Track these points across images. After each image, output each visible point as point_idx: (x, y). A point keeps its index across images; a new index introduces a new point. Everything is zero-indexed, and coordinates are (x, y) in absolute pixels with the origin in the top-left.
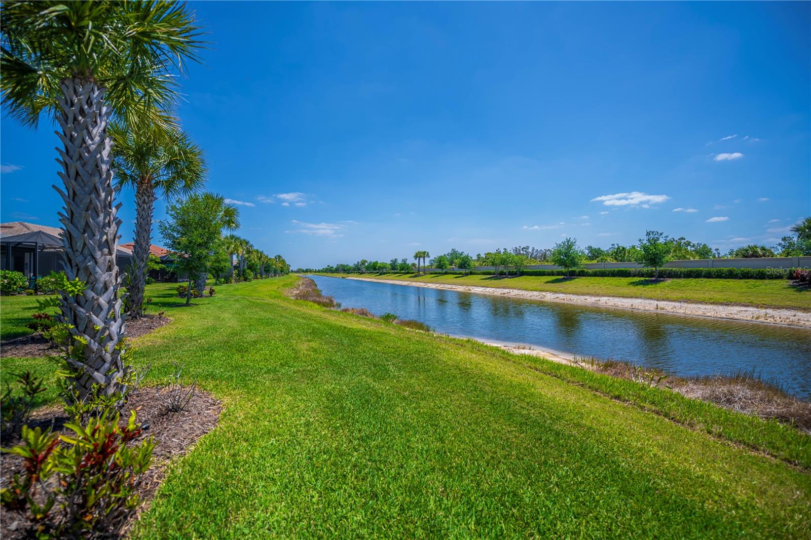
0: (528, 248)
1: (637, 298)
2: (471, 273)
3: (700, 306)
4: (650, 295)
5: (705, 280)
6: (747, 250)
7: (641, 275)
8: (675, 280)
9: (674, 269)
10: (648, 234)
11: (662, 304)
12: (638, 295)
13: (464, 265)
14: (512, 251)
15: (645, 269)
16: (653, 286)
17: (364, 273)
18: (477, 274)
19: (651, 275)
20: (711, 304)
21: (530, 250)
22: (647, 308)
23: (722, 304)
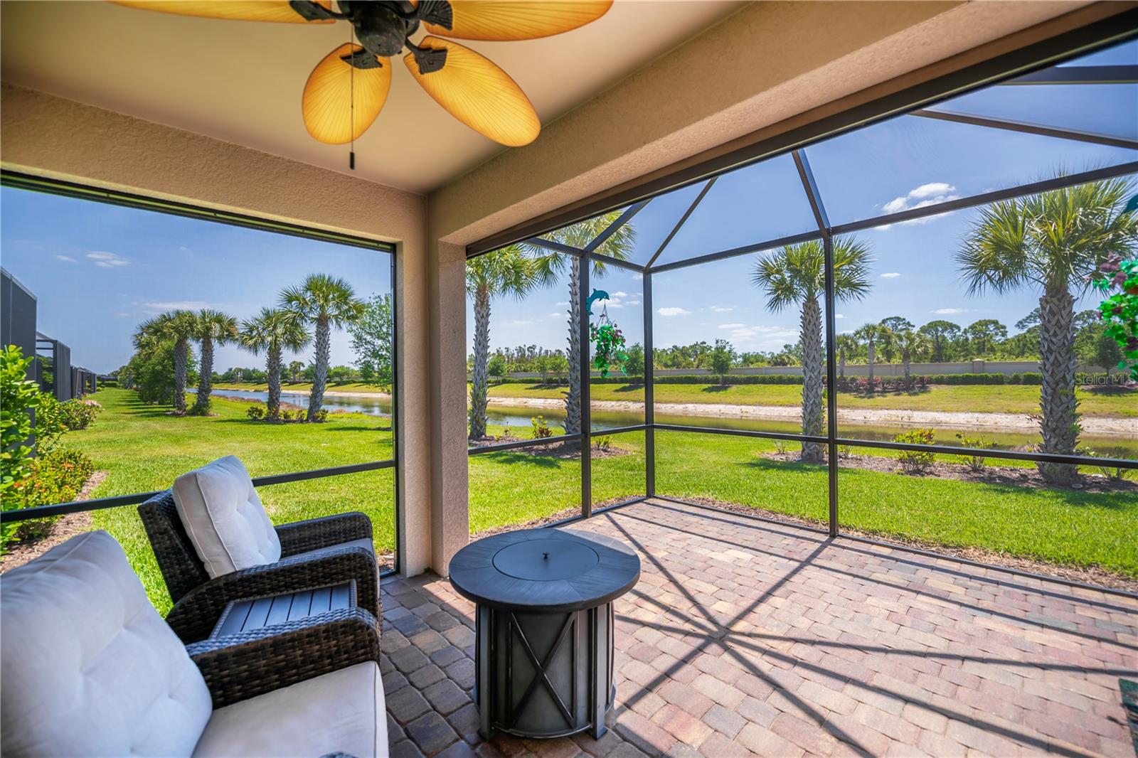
0: (534, 347)
1: (718, 403)
2: (505, 382)
3: (773, 408)
4: (728, 400)
5: (762, 385)
6: (776, 358)
7: (706, 381)
8: (738, 386)
9: (736, 376)
10: (717, 342)
11: (744, 408)
12: (718, 401)
13: (497, 370)
14: (515, 352)
15: (710, 376)
16: (724, 392)
17: (297, 383)
18: (513, 382)
19: (715, 381)
20: (781, 406)
21: (537, 350)
22: (734, 412)
23: (787, 406)
